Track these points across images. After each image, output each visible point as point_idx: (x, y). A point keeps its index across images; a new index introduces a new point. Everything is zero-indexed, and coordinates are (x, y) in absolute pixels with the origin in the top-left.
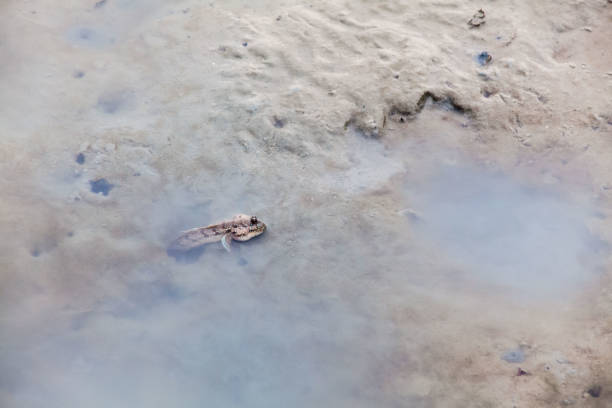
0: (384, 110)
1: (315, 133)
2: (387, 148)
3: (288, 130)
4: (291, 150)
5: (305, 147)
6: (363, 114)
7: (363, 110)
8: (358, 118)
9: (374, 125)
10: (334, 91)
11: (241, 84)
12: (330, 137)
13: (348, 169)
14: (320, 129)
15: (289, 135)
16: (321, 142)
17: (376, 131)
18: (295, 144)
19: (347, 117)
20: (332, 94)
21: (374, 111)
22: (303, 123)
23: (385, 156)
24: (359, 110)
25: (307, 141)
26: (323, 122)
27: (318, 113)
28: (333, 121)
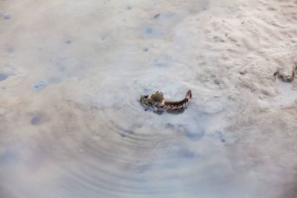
0: (293, 67)
1: (259, 78)
2: (294, 86)
3: (246, 77)
4: (247, 86)
5: (254, 85)
6: (282, 69)
7: (283, 67)
8: (280, 71)
9: (288, 75)
10: (269, 58)
11: (224, 54)
12: (267, 80)
13: (275, 96)
14: (262, 76)
15: (247, 79)
16: (262, 83)
17: (289, 78)
18: (249, 83)
19: (275, 70)
20: (268, 60)
21: (288, 68)
22: (253, 73)
23: (293, 90)
24: (281, 67)
25: (255, 82)
26: (263, 73)
27: (260, 69)
28: (268, 72)
